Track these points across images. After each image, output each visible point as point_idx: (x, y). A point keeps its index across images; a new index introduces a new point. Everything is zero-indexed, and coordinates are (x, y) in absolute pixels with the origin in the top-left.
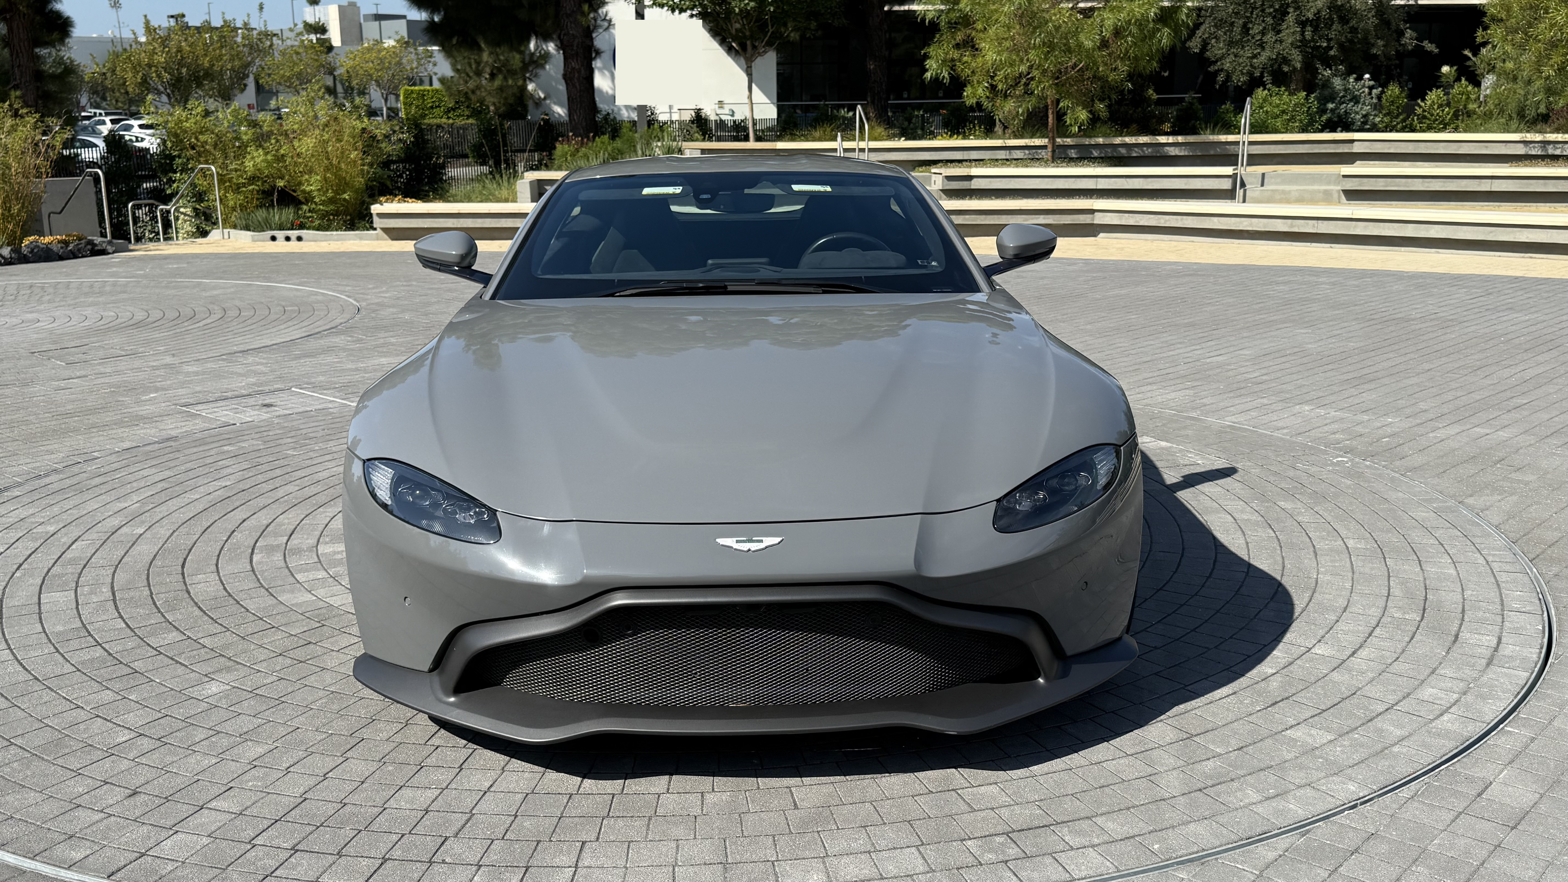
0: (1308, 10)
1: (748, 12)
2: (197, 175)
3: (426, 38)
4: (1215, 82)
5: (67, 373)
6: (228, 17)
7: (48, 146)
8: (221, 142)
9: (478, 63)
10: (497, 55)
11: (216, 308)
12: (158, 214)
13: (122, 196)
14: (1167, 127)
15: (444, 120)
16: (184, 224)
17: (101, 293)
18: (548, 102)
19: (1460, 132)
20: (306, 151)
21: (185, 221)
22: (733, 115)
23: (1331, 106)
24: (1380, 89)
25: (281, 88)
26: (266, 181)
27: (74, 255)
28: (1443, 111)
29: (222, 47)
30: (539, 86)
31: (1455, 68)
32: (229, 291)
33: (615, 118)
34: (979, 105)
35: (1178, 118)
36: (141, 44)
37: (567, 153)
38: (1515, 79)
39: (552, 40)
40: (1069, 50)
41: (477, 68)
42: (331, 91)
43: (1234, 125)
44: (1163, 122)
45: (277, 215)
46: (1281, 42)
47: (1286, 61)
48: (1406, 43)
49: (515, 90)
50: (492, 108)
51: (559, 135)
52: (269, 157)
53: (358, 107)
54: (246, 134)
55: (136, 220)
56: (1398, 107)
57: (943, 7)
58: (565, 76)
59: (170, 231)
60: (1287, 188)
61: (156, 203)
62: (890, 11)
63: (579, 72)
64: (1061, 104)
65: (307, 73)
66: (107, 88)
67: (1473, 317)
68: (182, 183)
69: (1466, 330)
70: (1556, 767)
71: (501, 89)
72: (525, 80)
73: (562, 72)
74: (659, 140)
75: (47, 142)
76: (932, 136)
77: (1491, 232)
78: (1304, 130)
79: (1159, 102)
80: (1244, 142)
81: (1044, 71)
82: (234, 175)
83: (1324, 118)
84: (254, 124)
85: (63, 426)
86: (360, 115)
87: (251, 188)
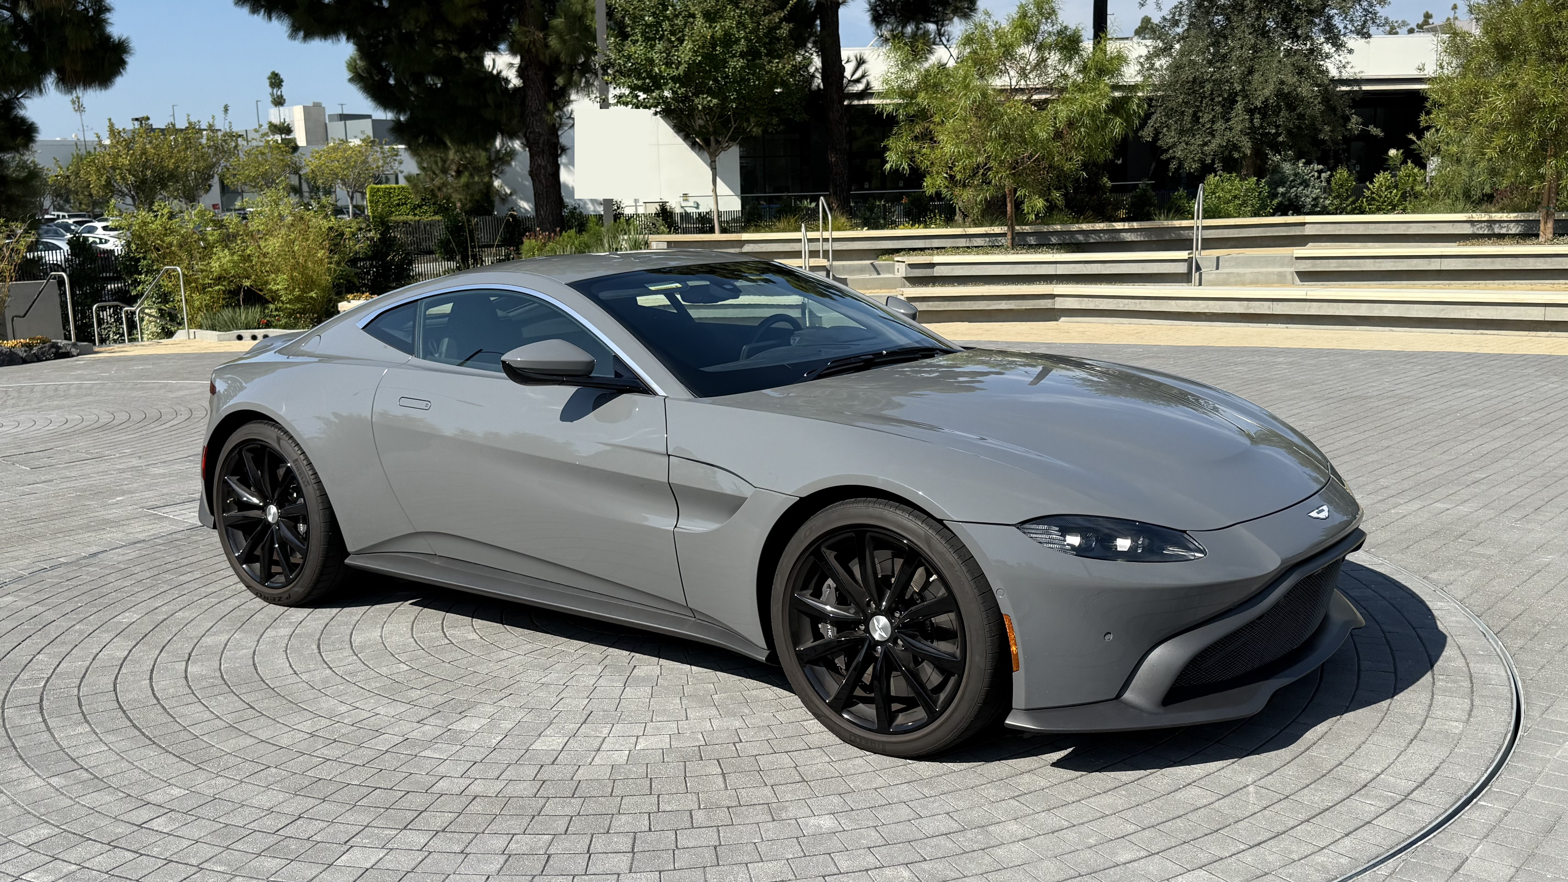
0: (1256, 99)
1: (711, 109)
2: (162, 276)
3: (392, 138)
4: (1168, 170)
5: (32, 478)
6: (193, 119)
7: (12, 250)
8: (187, 243)
9: (444, 161)
10: (463, 153)
11: (183, 409)
12: (123, 315)
13: (86, 298)
14: (1122, 213)
15: (410, 217)
16: (149, 325)
17: (66, 397)
18: (514, 197)
19: (1408, 213)
20: (273, 251)
21: (151, 322)
22: (697, 208)
23: (1281, 190)
24: (1329, 173)
25: (247, 188)
26: (232, 281)
27: (37, 358)
28: (1391, 193)
29: (187, 148)
30: (505, 182)
31: (1401, 151)
32: (195, 391)
33: (581, 213)
34: (938, 194)
35: (1132, 205)
36: (105, 147)
37: (534, 248)
38: (1458, 161)
39: (518, 138)
40: (1024, 141)
41: (443, 167)
42: (296, 190)
43: (1188, 211)
44: (1118, 209)
45: (243, 314)
46: (1231, 129)
47: (1236, 148)
48: (1352, 128)
49: (482, 187)
50: (459, 205)
51: (526, 230)
52: (236, 258)
53: (324, 206)
54: (212, 235)
55: (100, 322)
56: (1347, 190)
57: (901, 101)
58: (531, 173)
59: (135, 332)
60: (1241, 270)
61: (121, 305)
62: (850, 106)
63: (545, 168)
64: (1018, 193)
65: (273, 173)
66: (71, 191)
67: (1428, 394)
68: (147, 285)
69: (1423, 407)
70: (1530, 840)
71: (467, 186)
72: (491, 177)
73: (529, 169)
74: (625, 234)
75: (11, 247)
76: (894, 225)
77: (1443, 310)
78: (1256, 214)
79: (1114, 189)
80: (1198, 227)
81: (1001, 162)
82: (200, 275)
83: (1275, 202)
84: (219, 225)
85: (28, 532)
86: (327, 214)
87: (217, 288)
